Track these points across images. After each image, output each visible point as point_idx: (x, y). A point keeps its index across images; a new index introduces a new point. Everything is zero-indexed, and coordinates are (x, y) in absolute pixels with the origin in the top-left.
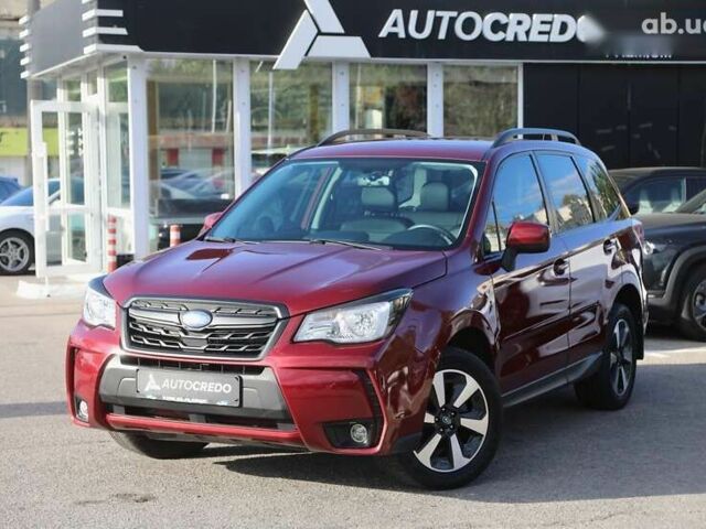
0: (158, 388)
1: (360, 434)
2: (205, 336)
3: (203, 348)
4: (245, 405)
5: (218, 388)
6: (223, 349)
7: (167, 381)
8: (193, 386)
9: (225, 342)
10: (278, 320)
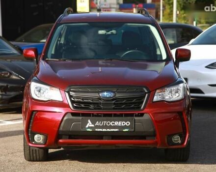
0: (93, 126)
1: (177, 139)
2: (113, 102)
3: (113, 107)
4: (136, 130)
6: (123, 107)
7: (98, 122)
8: (111, 124)
9: (123, 104)
10: (146, 93)
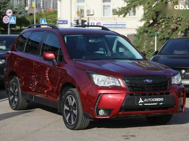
2: (152, 86)
3: (152, 89)
4: (166, 103)
5: (160, 99)
7: (145, 99)
8: (153, 100)
9: (158, 87)
